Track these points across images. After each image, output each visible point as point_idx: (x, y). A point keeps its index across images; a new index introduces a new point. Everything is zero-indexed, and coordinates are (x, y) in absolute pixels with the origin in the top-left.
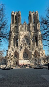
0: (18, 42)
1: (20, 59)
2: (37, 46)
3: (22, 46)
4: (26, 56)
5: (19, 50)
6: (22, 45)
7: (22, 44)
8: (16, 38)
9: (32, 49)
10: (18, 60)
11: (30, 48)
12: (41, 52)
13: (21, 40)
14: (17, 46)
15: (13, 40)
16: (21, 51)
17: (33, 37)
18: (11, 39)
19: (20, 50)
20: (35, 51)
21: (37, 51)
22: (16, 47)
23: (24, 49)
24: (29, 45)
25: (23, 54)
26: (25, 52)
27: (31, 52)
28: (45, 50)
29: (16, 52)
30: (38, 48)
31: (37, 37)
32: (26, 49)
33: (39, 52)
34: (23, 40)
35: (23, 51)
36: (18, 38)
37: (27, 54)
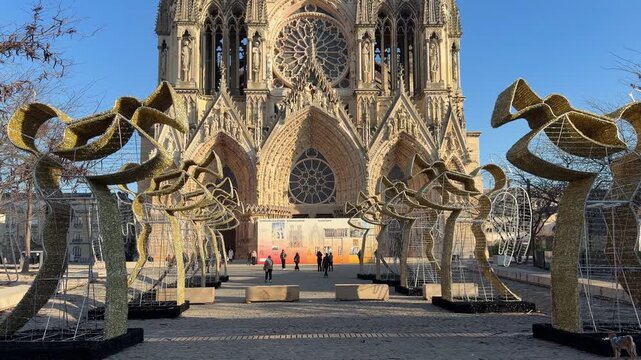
0: (244, 63)
1: (266, 212)
2: (419, 94)
3: (286, 92)
4: (312, 182)
5: (259, 131)
6: (278, 82)
7: (282, 76)
8: (225, 20)
9: (374, 124)
10: (246, 218)
11: (353, 117)
12: (449, 149)
13: (271, 35)
14: (239, 92)
15: (196, 33)
16: (273, 135)
17: (381, 15)
18: (175, 27)
19: (267, 130)
20: (393, 141)
21: (413, 139)
22: (224, 102)
23: (295, 116)
24: (345, 84)
25: (289, 163)
26: (311, 152)
27: (364, 150)
28: (476, 135)
29: (225, 144)
30: (424, 116)
31: (420, 14)
32: (316, 123)
33: (428, 148)
34: (289, 41)
35: (295, 137)
36: (242, 21)
37: (323, 166)
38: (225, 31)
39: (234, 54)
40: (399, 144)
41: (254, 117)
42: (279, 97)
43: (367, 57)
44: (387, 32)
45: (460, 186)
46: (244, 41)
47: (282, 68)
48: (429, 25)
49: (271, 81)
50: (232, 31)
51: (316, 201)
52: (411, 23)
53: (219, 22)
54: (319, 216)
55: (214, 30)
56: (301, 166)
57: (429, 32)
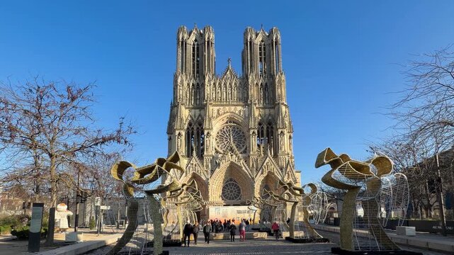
0: (203, 144)
1: (213, 204)
2: (276, 156)
3: (220, 156)
4: (231, 192)
5: (209, 171)
6: (217, 152)
7: (219, 149)
8: (195, 128)
9: (257, 168)
10: (204, 206)
11: (249, 165)
12: (288, 178)
13: (214, 133)
14: (201, 156)
15: (183, 133)
16: (215, 173)
17: (260, 124)
18: (175, 131)
19: (212, 171)
20: (265, 175)
21: (273, 174)
22: (195, 160)
23: (224, 165)
24: (245, 152)
25: (222, 185)
26: (231, 180)
27: (253, 179)
28: (300, 172)
29: (195, 176)
30: (278, 164)
31: (276, 124)
32: (233, 168)
33: (280, 178)
34: (221, 136)
35: (224, 174)
36: (202, 128)
37: (236, 185)
38: (195, 132)
39: (199, 141)
40: (268, 176)
41: (207, 166)
42: (217, 158)
43: (254, 141)
44: (262, 131)
45: (298, 192)
46: (203, 136)
47: (218, 146)
48: (279, 128)
49: (214, 152)
50: (198, 132)
51: (233, 199)
52: (272, 128)
53: (193, 128)
54: (234, 205)
55: (190, 132)
56: (227, 185)
57: (280, 131)
